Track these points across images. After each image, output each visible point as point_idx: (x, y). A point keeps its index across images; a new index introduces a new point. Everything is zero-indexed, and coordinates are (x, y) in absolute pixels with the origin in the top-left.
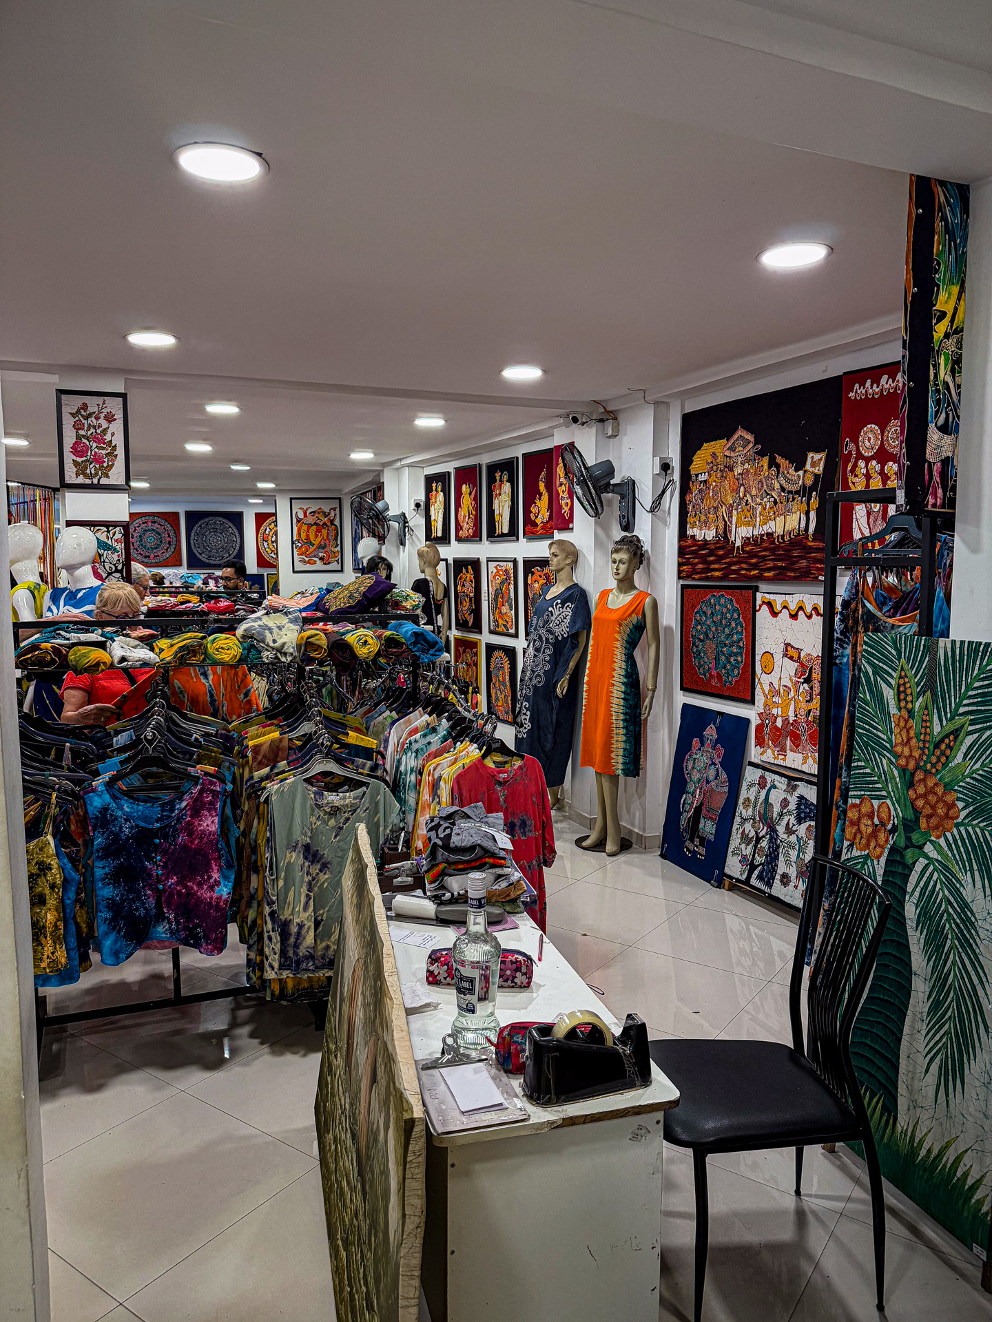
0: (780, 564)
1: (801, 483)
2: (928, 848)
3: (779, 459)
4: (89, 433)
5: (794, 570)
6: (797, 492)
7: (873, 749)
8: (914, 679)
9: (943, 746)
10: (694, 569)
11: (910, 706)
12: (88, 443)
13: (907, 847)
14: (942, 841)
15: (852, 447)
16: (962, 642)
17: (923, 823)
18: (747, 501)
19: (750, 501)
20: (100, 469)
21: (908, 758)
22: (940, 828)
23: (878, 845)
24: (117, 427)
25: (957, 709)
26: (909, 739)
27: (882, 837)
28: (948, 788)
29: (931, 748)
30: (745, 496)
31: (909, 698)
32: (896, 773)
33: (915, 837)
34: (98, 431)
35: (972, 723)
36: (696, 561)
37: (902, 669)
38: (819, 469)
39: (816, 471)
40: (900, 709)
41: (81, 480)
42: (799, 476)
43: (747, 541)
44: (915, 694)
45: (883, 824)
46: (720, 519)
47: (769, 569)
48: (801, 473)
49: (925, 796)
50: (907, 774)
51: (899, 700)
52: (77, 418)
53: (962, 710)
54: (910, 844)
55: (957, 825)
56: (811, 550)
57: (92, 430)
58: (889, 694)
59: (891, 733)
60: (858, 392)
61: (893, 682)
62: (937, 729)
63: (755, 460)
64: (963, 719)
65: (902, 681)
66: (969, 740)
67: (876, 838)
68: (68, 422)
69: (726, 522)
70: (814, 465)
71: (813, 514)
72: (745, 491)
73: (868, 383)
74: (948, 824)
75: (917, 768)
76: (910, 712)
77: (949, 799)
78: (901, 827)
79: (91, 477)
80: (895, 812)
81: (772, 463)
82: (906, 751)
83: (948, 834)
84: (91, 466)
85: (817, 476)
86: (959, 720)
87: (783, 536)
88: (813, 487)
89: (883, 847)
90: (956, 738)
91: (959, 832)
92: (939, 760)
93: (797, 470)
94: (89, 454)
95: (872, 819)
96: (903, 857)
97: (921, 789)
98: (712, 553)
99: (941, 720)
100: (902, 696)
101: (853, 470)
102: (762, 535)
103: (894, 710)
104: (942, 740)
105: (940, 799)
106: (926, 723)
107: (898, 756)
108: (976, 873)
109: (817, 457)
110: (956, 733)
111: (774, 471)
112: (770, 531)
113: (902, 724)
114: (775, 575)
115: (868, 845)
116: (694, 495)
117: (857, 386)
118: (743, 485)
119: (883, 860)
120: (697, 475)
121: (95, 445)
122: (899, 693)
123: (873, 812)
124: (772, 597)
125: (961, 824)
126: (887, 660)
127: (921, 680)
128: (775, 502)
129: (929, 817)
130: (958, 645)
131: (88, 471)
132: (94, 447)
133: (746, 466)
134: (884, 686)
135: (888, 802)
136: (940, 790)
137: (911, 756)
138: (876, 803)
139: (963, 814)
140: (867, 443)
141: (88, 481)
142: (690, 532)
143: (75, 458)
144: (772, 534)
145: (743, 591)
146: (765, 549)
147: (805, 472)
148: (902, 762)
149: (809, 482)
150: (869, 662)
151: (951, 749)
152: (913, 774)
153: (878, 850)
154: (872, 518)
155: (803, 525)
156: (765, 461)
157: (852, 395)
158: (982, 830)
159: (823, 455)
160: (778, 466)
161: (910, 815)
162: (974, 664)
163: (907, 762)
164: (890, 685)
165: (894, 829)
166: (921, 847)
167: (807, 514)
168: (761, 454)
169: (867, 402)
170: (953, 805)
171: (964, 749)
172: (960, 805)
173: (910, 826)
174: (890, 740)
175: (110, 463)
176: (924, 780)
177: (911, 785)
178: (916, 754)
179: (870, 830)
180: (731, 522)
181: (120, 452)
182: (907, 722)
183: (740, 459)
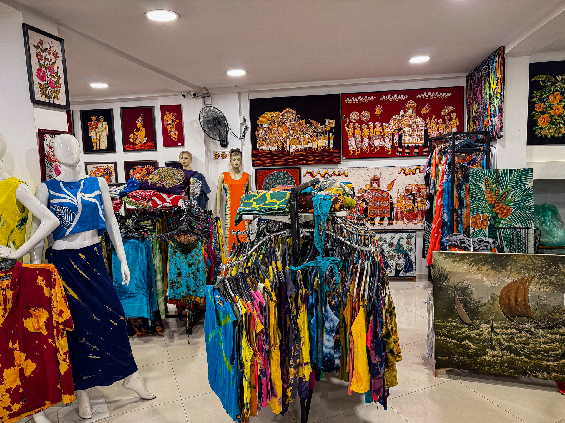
0: (317, 158)
1: (324, 130)
2: (502, 222)
3: (311, 121)
4: (46, 64)
5: (325, 160)
6: (323, 133)
7: (478, 201)
8: (491, 181)
9: (504, 196)
10: (264, 162)
11: (490, 187)
12: (46, 72)
13: (495, 223)
14: (507, 219)
15: (347, 118)
16: (507, 170)
17: (500, 216)
18: (295, 135)
19: (296, 135)
20: (53, 92)
21: (492, 201)
22: (506, 215)
23: (484, 225)
24: (59, 63)
25: (507, 185)
26: (491, 196)
27: (485, 223)
28: (507, 205)
29: (500, 197)
30: (293, 133)
31: (490, 186)
32: (488, 206)
33: (497, 220)
34: (51, 64)
35: (513, 188)
36: (265, 159)
37: (486, 178)
38: (333, 125)
39: (331, 126)
40: (487, 189)
41: (43, 99)
42: (323, 128)
43: (297, 151)
44: (492, 184)
45: (485, 220)
46: (279, 142)
47: (311, 160)
48: (323, 126)
49: (499, 209)
50: (492, 205)
51: (486, 187)
52: (38, 51)
53: (509, 186)
54: (496, 222)
55: (511, 214)
56: (332, 153)
57: (47, 62)
58: (482, 186)
59: (484, 195)
60: (348, 100)
61: (483, 182)
62: (501, 192)
63: (297, 120)
64: (510, 188)
65: (486, 182)
66: (512, 193)
67: (483, 224)
68: (34, 52)
69: (283, 144)
70: (329, 123)
71: (331, 141)
72: (293, 132)
73: (353, 98)
74: (509, 214)
75: (495, 202)
76: (491, 189)
77: (508, 208)
78: (492, 219)
79: (49, 97)
80: (489, 216)
81: (307, 122)
82: (491, 199)
83: (509, 217)
84: (49, 89)
85: (332, 128)
86: (508, 189)
87: (317, 149)
88: (331, 131)
89: (486, 226)
90: (508, 193)
91: (512, 215)
92: (503, 199)
93: (321, 125)
94: (47, 80)
95: (481, 219)
96: (494, 226)
97: (498, 208)
98: (275, 155)
99: (502, 189)
100: (487, 185)
101: (348, 126)
102: (305, 149)
103: (484, 189)
104: (503, 194)
105: (505, 209)
106: (497, 191)
107: (488, 201)
108: (520, 223)
109: (331, 121)
110: (508, 192)
111: (309, 125)
112: (309, 147)
113: (488, 192)
114: (314, 162)
115: (481, 226)
116: (261, 132)
117: (348, 98)
118: (291, 129)
119: (487, 229)
120: (262, 125)
121: (49, 73)
122: (486, 185)
123: (481, 217)
124: (311, 171)
125: (513, 213)
126: (480, 177)
127: (494, 180)
128: (311, 136)
129: (501, 214)
130: (506, 170)
131: (47, 93)
132: (49, 75)
133: (293, 122)
134: (480, 184)
135: (486, 213)
136: (504, 207)
137: (493, 200)
138: (481, 215)
139: (513, 211)
140: (354, 118)
141: (48, 101)
142: (259, 147)
143: (39, 81)
144: (311, 148)
145: (294, 170)
146: (308, 153)
147: (325, 126)
148: (489, 202)
149: (328, 129)
150: (473, 178)
151: (507, 196)
152: (494, 205)
153: (484, 227)
154: (357, 142)
155: (327, 144)
156: (304, 121)
157: (346, 101)
158: (519, 213)
159: (334, 121)
160: (311, 124)
161: (494, 215)
162: (512, 174)
163: (492, 202)
164: (482, 183)
165: (489, 220)
166: (500, 222)
167: (329, 141)
168: (301, 118)
169: (352, 104)
170: (510, 209)
171: (511, 195)
172: (512, 208)
173: (494, 218)
174: (484, 198)
175: (58, 89)
176: (498, 205)
177: (494, 207)
178: (494, 199)
179: (481, 222)
180: (286, 144)
181: (62, 81)
182: (490, 192)
183: (289, 120)
